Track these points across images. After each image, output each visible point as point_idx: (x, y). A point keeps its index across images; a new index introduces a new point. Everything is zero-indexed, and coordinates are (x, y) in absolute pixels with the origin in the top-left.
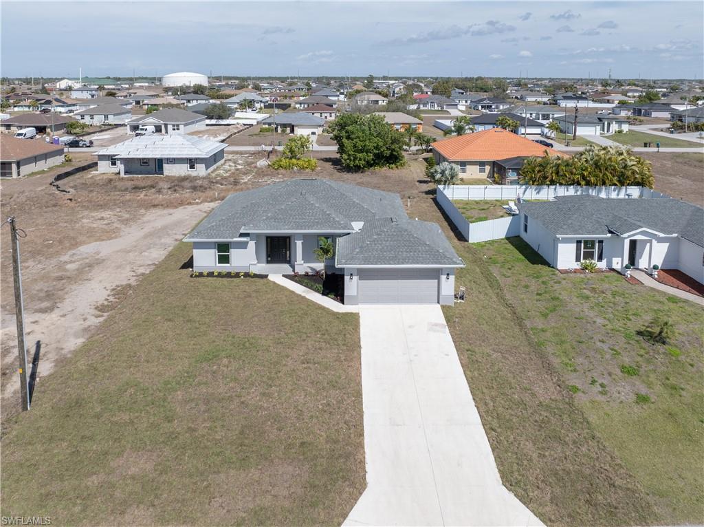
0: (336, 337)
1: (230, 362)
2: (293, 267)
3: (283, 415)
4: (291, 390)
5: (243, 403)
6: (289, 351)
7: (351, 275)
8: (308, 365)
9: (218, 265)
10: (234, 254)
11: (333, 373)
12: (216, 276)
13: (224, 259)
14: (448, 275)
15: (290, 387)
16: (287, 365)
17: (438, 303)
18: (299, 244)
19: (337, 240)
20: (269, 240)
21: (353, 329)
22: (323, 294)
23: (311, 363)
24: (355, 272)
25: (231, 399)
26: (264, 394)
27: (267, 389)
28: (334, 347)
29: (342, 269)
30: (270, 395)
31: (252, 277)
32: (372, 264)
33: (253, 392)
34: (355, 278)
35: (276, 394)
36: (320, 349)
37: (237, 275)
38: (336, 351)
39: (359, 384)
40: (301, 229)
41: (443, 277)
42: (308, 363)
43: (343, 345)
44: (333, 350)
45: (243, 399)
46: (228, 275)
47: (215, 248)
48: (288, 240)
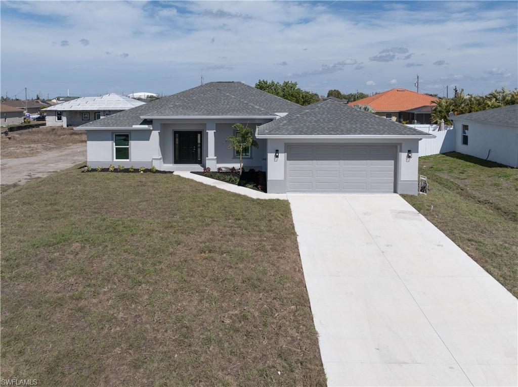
0: (257, 222)
1: (83, 248)
2: (204, 166)
3: (151, 336)
4: (176, 291)
5: (80, 310)
6: (183, 237)
7: (277, 151)
8: (212, 255)
9: (115, 160)
10: (135, 146)
11: (253, 266)
12: (111, 171)
13: (122, 153)
14: (409, 151)
15: (173, 286)
16: (175, 254)
17: (395, 192)
18: (211, 134)
19: (257, 129)
20: (177, 135)
21: (282, 215)
22: (239, 185)
23: (215, 252)
24: (281, 147)
25: (59, 303)
26: (123, 297)
27: (131, 289)
28: (254, 233)
29: (265, 141)
30: (134, 299)
31: (154, 172)
32: (306, 134)
33: (105, 293)
34: (282, 156)
35: (146, 297)
36: (232, 235)
37: (137, 171)
38: (257, 238)
39: (302, 283)
40: (214, 114)
41: (403, 156)
42: (210, 251)
43: (268, 231)
44: (253, 238)
45: (83, 303)
46: (127, 171)
47: (112, 140)
48: (199, 135)
